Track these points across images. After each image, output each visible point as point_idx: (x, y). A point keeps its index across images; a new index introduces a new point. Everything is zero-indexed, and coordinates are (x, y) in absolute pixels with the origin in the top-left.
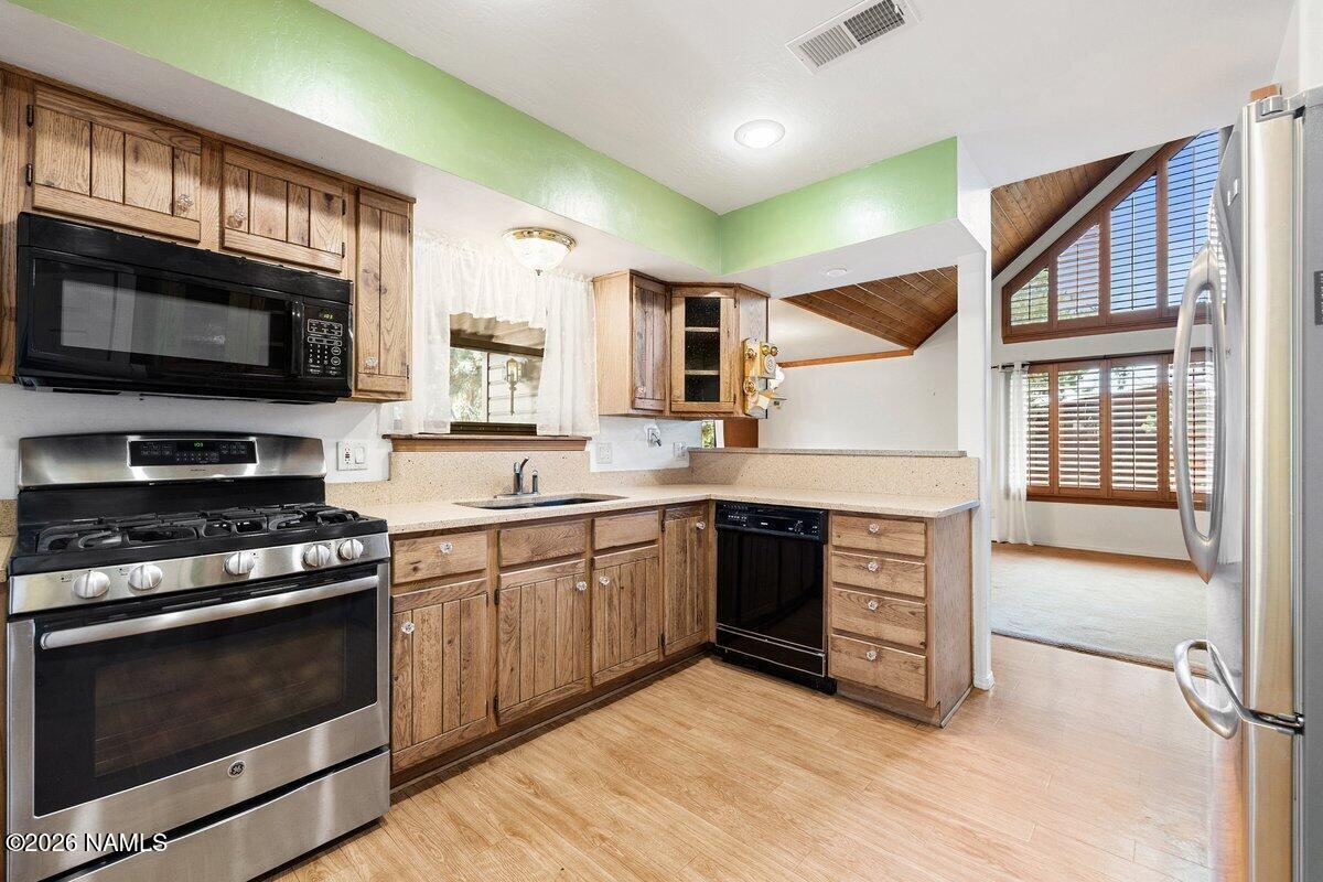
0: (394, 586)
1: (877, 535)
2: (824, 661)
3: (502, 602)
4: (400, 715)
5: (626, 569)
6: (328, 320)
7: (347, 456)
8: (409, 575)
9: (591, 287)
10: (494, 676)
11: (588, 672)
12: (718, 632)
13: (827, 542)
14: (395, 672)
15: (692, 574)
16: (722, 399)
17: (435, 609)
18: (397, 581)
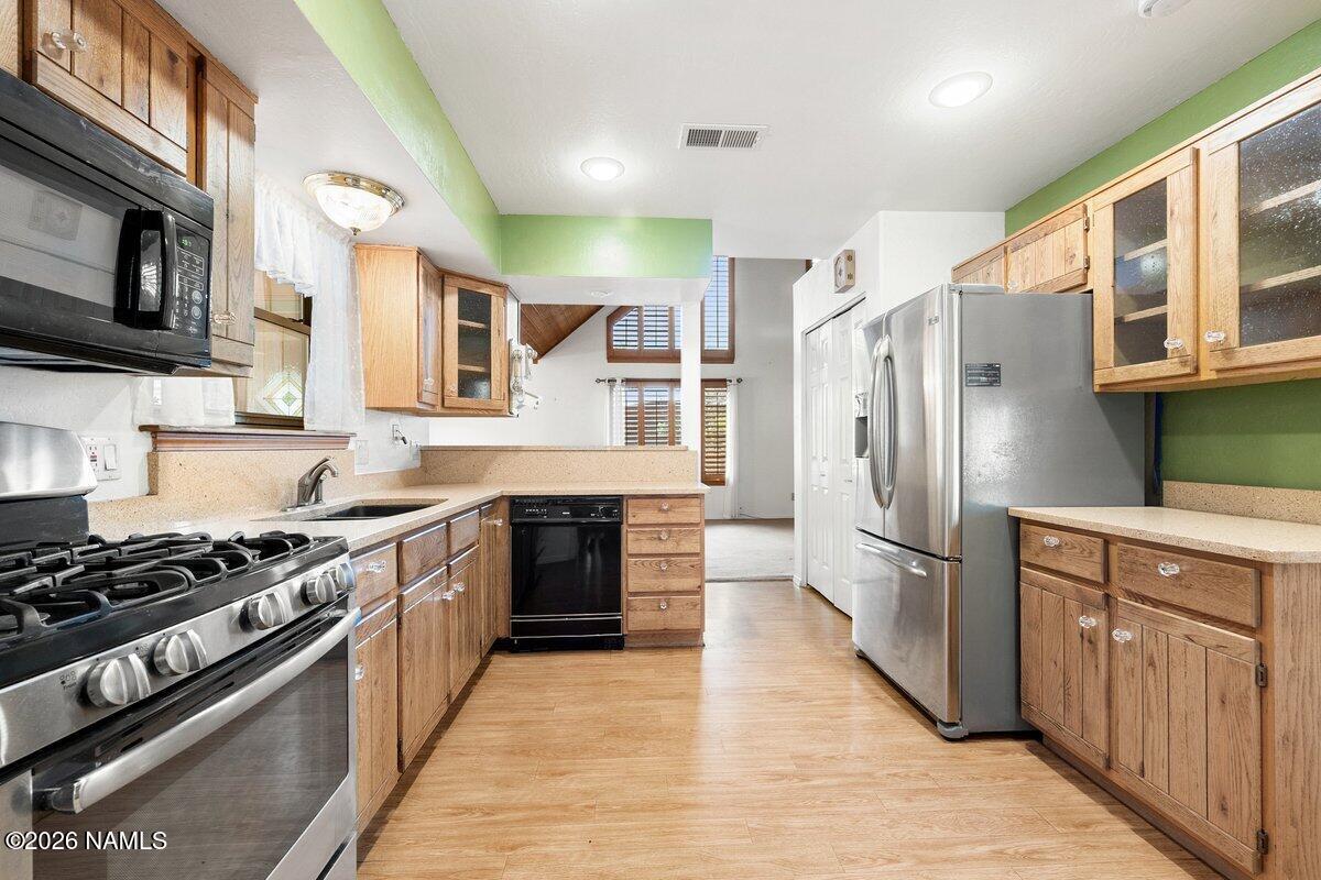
1: (666, 511)
2: (622, 622)
3: (404, 625)
5: (465, 573)
7: (93, 459)
12: (513, 624)
13: (623, 521)
16: (493, 396)
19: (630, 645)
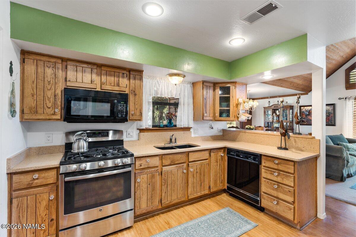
0: (136, 169)
1: (277, 164)
2: (260, 201)
3: (163, 175)
4: (137, 201)
5: (198, 167)
6: (122, 104)
7: (129, 134)
8: (139, 167)
9: (192, 85)
10: (161, 194)
11: (187, 195)
12: (227, 186)
13: (261, 164)
14: (136, 191)
15: (219, 168)
16: (231, 116)
17: (145, 176)
18: (136, 168)
19: (267, 212)
